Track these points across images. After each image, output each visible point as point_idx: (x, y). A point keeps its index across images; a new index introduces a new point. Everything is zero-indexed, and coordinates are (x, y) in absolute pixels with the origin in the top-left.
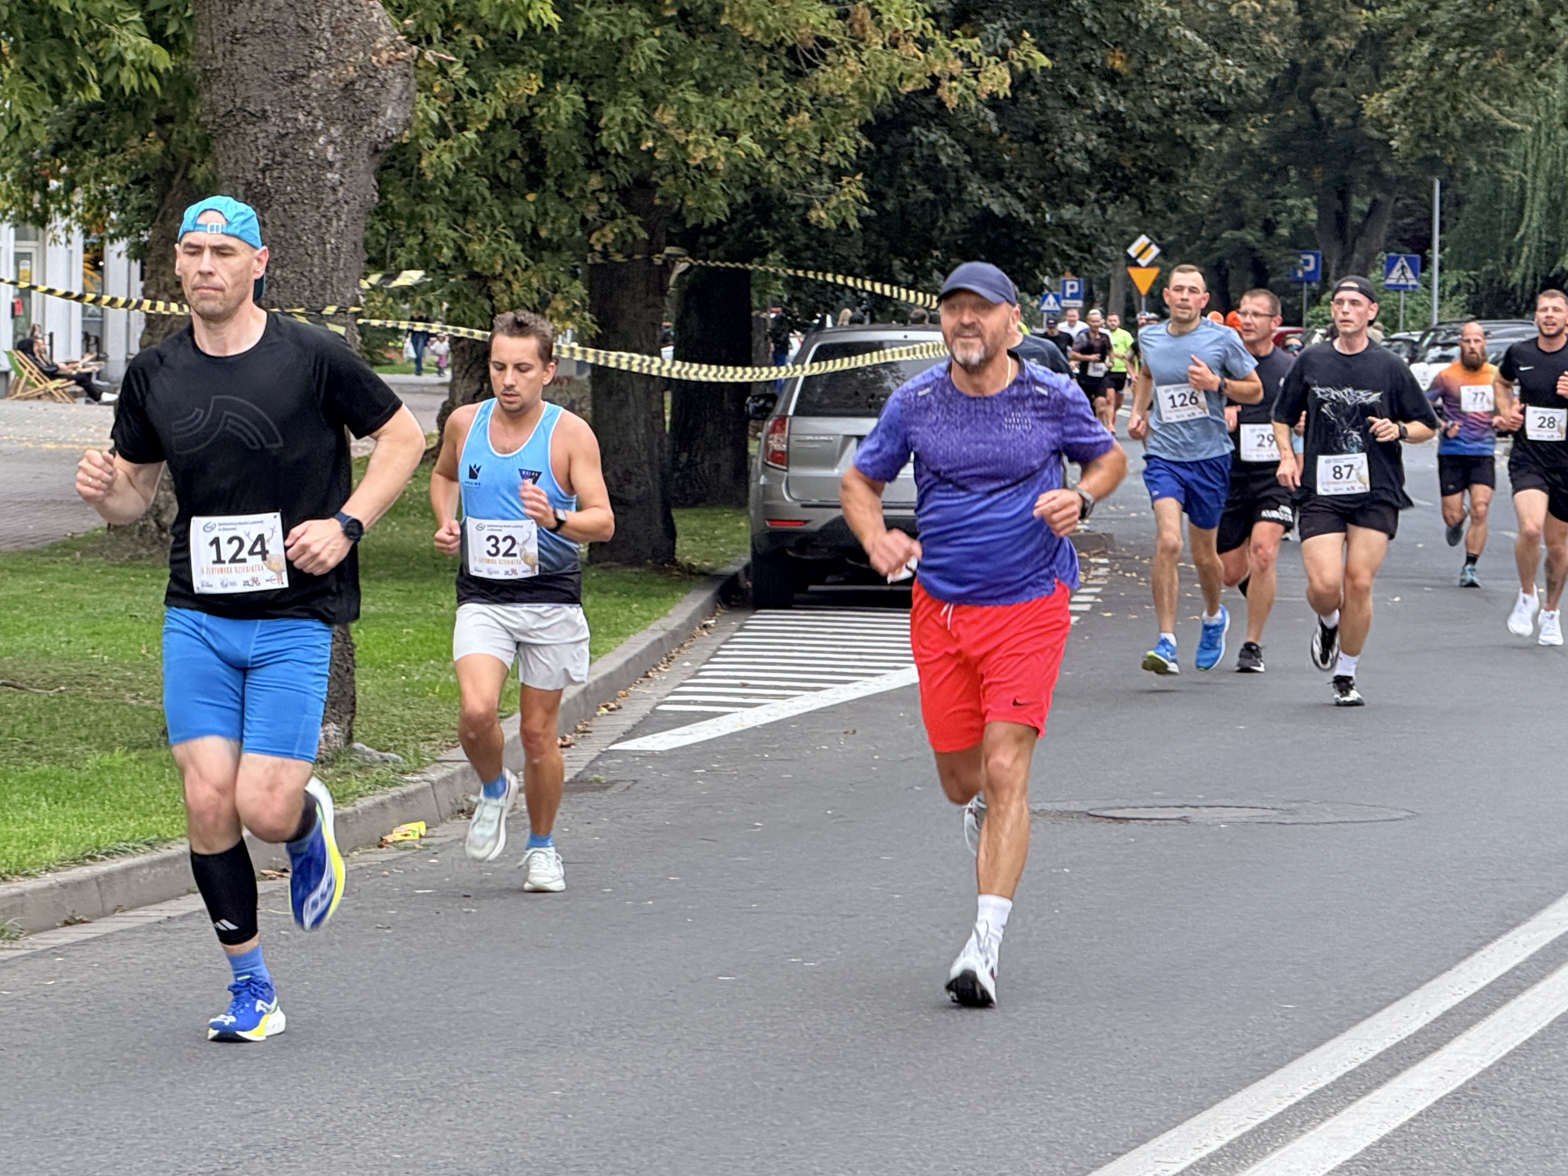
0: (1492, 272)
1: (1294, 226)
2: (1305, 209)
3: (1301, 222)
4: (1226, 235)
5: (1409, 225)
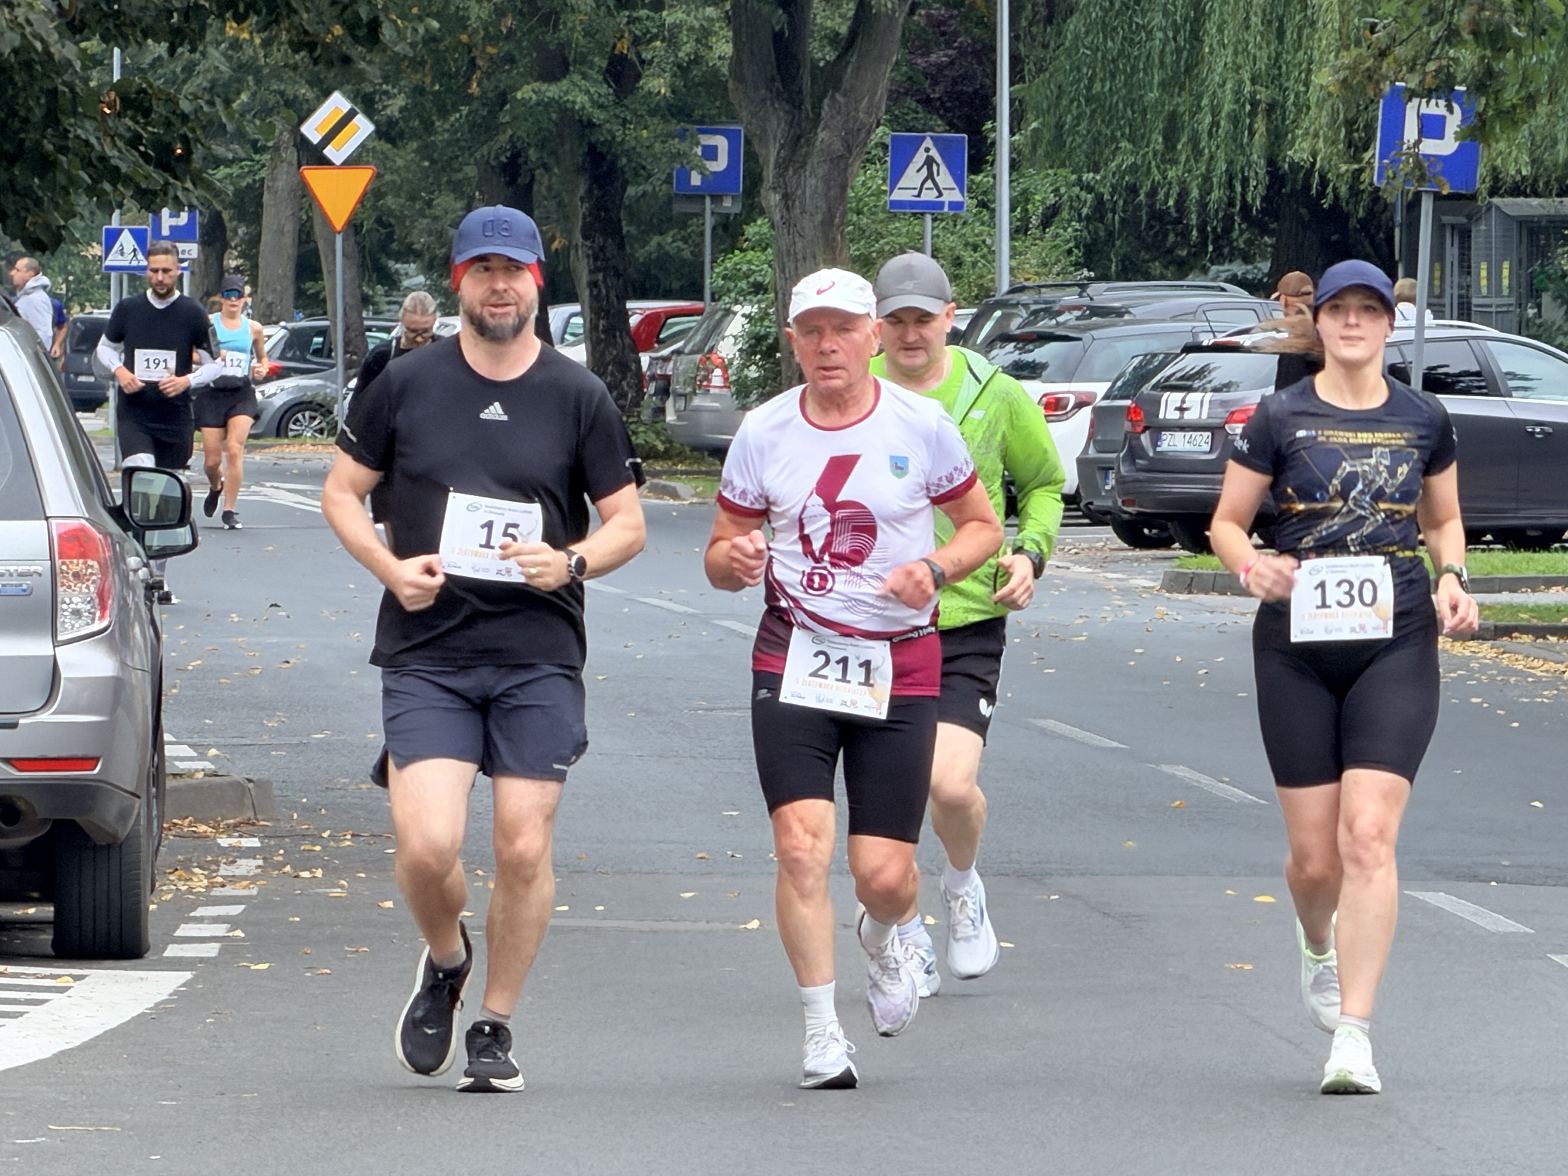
0: (1133, 169)
1: (683, 69)
3: (696, 60)
4: (526, 92)
5: (940, 67)
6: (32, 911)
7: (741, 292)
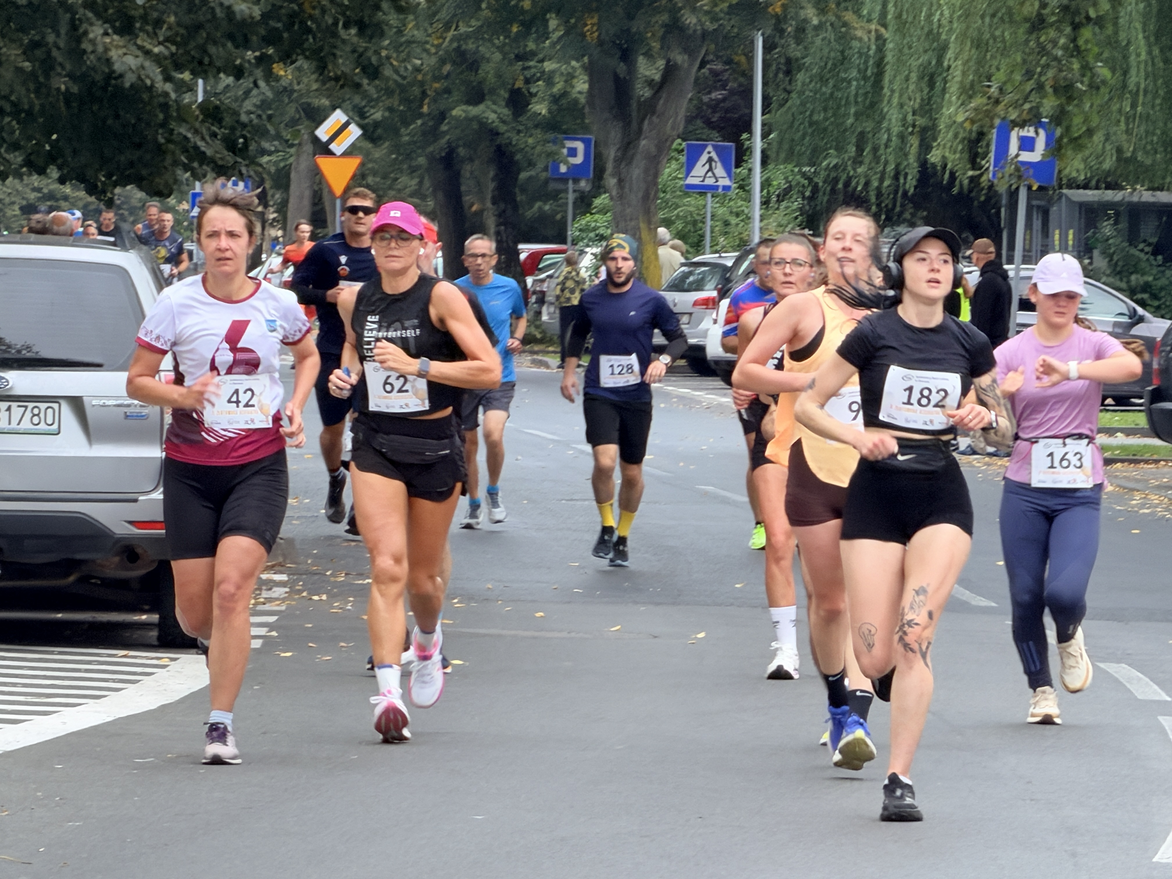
0: (837, 167)
2: (570, 77)
4: (457, 112)
5: (719, 101)
6: (144, 617)
7: (590, 240)
